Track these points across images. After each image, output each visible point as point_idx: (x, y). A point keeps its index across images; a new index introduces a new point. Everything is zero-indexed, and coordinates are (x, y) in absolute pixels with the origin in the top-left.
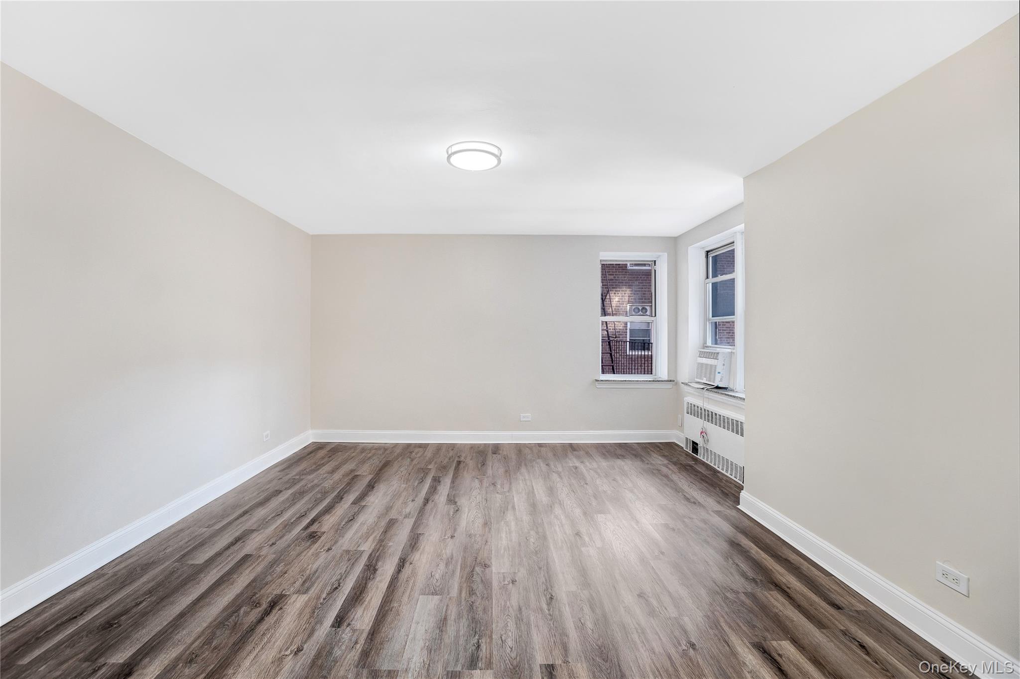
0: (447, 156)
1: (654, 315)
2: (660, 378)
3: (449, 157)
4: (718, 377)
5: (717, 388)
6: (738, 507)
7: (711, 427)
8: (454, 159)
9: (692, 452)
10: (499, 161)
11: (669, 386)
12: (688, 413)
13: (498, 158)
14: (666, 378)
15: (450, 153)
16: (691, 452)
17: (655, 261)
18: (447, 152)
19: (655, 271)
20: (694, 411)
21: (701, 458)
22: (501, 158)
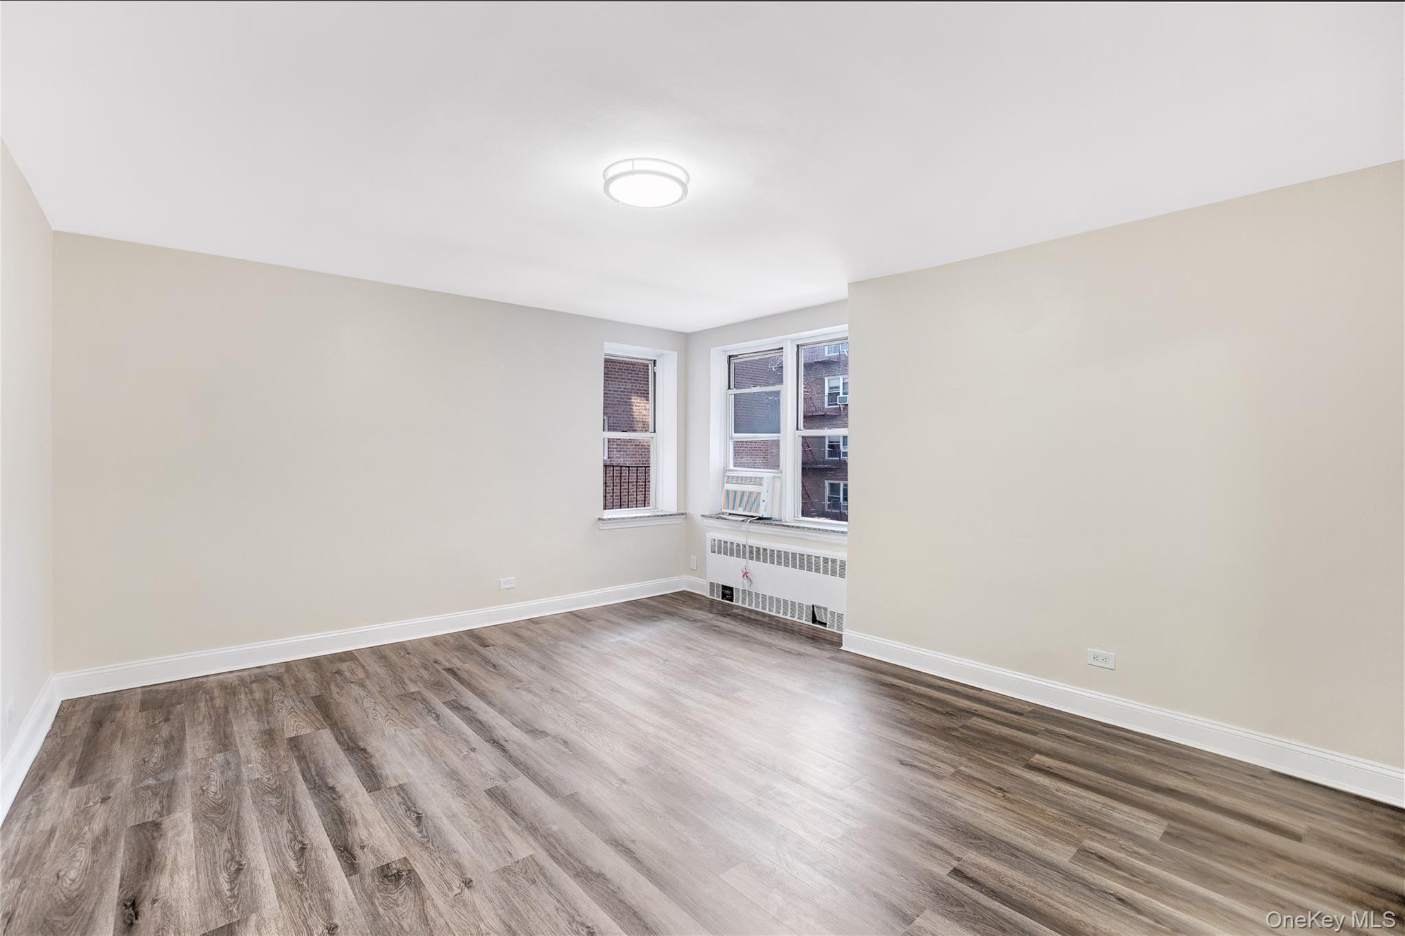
0: (603, 182)
1: (651, 429)
2: (662, 511)
3: (608, 183)
4: (762, 505)
5: (760, 518)
6: (842, 648)
7: (755, 566)
8: (613, 188)
9: (722, 599)
10: (685, 191)
11: (679, 520)
12: (714, 552)
13: (684, 186)
14: (674, 511)
15: (609, 177)
16: (720, 600)
17: (655, 361)
18: (604, 177)
19: (655, 373)
20: (722, 548)
21: (740, 604)
22: (688, 186)
